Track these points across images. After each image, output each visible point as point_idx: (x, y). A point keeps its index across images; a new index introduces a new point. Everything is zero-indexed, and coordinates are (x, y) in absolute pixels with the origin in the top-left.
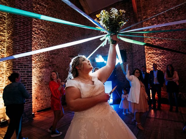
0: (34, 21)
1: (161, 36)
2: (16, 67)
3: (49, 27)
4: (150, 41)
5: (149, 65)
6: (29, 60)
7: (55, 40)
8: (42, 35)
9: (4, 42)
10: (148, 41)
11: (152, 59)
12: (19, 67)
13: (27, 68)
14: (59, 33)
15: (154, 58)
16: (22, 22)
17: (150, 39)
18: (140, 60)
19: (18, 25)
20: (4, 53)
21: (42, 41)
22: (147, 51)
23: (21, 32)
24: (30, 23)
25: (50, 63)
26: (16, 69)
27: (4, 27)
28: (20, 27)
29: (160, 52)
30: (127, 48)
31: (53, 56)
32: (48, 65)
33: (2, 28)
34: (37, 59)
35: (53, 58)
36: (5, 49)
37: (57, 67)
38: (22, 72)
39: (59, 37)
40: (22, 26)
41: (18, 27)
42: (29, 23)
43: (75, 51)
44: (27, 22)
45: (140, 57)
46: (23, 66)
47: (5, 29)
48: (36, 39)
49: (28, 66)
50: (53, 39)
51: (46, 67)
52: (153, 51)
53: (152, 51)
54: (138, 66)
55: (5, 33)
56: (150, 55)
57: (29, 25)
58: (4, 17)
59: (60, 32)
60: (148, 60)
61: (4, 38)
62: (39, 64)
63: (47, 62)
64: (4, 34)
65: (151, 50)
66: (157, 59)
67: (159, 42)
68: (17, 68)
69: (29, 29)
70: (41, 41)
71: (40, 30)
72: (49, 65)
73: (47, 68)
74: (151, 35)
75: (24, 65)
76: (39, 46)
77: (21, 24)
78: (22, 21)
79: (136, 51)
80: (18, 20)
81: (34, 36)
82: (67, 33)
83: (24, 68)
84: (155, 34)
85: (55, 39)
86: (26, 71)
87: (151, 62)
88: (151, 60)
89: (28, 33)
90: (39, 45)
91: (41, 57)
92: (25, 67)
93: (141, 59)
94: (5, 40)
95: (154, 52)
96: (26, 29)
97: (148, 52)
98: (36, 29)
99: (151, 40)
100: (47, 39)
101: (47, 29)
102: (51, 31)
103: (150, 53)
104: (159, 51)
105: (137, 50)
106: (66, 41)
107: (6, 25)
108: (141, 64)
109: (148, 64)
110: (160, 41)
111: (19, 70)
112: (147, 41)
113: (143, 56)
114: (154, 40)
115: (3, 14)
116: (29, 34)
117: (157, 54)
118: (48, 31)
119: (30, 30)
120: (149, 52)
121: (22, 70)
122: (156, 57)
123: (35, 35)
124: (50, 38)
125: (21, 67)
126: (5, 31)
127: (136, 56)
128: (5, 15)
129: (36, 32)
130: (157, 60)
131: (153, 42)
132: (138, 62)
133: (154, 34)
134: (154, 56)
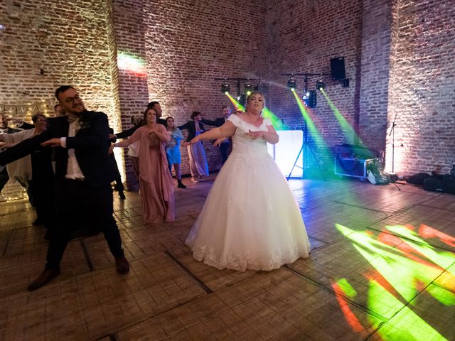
0: (150, 17)
1: (439, 13)
2: (124, 105)
3: (180, 23)
4: (410, 31)
5: (400, 94)
6: (143, 94)
7: (193, 48)
8: (167, 42)
9: (108, 65)
10: (404, 29)
11: (409, 79)
12: (129, 106)
13: (142, 106)
14: (200, 33)
15: (413, 77)
16: (127, 28)
17: (410, 23)
18: (376, 82)
19: (121, 34)
20: (109, 84)
21: (169, 55)
22: (399, 57)
23: (127, 45)
24: (141, 27)
25: (186, 95)
26: (125, 109)
27: (105, 39)
28: (124, 37)
29: (430, 58)
30: (352, 51)
31: (190, 81)
32: (182, 99)
33: (103, 42)
34: (162, 90)
35: (190, 85)
36: (110, 77)
37: (200, 103)
38: (134, 113)
39: (202, 40)
40: (128, 34)
41: (122, 38)
42: (139, 28)
43: (240, 67)
44: (134, 25)
45: (377, 73)
46: (135, 104)
47: (107, 43)
48: (157, 52)
49: (143, 102)
50: (189, 46)
51: (177, 103)
52: (414, 58)
53: (411, 58)
54: (370, 98)
55: (107, 49)
56: (404, 68)
57: (139, 31)
58: (103, 21)
59: (203, 29)
60: (398, 82)
61: (106, 58)
62: (165, 97)
63: (179, 95)
64: (106, 52)
65: (408, 56)
66: (421, 78)
67: (431, 31)
68: (126, 107)
69: (140, 39)
70: (166, 55)
71: (163, 33)
72: (184, 100)
73: (180, 105)
74: (414, 12)
75: (137, 102)
76: (162, 66)
77: (126, 32)
78: (127, 25)
79: (370, 58)
80: (121, 25)
81: (154, 48)
82: (219, 29)
83: (136, 107)
84: (424, 9)
85: (193, 46)
86: (140, 111)
87: (404, 86)
88: (406, 80)
89: (138, 46)
90: (162, 64)
91: (167, 86)
92: (138, 106)
93: (379, 79)
94: (108, 61)
95: (416, 58)
96: (134, 39)
97: (400, 60)
98: (156, 33)
99: (412, 27)
100: (177, 49)
101: (176, 29)
102: (185, 31)
103: (404, 63)
104: (428, 57)
105: (372, 55)
106: (217, 46)
107: (107, 36)
108: (377, 92)
109: (397, 91)
110: (434, 29)
111: (129, 109)
112: (401, 30)
113: (384, 71)
114: (420, 26)
115: (101, 17)
116: (140, 47)
117: (422, 65)
118: (179, 32)
119: (142, 40)
120: (404, 59)
121: (133, 109)
122: (419, 74)
123: (155, 44)
124: (182, 47)
125: (131, 106)
126: (107, 46)
127: (368, 71)
128: (104, 17)
129: (156, 39)
130: (421, 80)
131: (416, 31)
132: (370, 86)
133: (423, 7)
134: (414, 69)
